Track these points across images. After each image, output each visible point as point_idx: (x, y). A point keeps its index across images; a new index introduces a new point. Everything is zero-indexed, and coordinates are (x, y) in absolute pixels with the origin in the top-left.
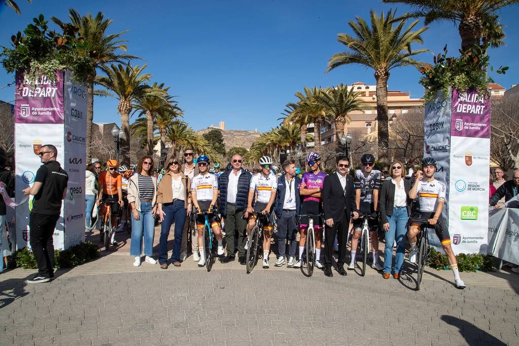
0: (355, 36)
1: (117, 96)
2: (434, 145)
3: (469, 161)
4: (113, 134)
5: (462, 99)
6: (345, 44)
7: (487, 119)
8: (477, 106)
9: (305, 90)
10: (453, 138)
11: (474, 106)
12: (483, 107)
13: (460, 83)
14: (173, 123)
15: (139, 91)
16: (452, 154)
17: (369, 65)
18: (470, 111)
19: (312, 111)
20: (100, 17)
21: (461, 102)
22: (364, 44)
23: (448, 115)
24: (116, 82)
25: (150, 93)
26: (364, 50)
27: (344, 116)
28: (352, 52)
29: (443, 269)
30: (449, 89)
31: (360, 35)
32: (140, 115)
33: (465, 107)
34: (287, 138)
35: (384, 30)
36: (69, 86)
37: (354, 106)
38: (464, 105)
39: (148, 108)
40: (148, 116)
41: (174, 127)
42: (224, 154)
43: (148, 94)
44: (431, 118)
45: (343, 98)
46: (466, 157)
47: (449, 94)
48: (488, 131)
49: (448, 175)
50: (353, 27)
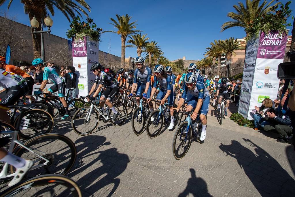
0: (237, 13)
1: (136, 47)
2: (249, 63)
3: (267, 71)
4: (132, 61)
5: (267, 37)
6: (231, 17)
7: (283, 48)
8: (277, 41)
9: (215, 41)
10: (257, 59)
11: (275, 41)
12: (281, 41)
13: (266, 28)
14: (160, 57)
15: (145, 45)
16: (256, 68)
17: (243, 27)
18: (271, 44)
19: (217, 51)
20: (127, 16)
21: (266, 39)
22: (241, 16)
23: (257, 47)
24: (136, 42)
25: (148, 45)
26: (241, 19)
27: (231, 52)
28: (234, 21)
29: (243, 126)
30: (259, 32)
31: (240, 12)
32: (147, 54)
33: (268, 42)
34: (207, 63)
35: (253, 7)
36: (88, 42)
37: (237, 48)
38: (268, 41)
39: (149, 51)
40: (149, 54)
41: (161, 59)
42: (184, 70)
43: (148, 46)
44: (249, 49)
45: (231, 44)
46: (265, 69)
47: (259, 35)
48: (283, 55)
49: (253, 79)
50: (235, 8)
